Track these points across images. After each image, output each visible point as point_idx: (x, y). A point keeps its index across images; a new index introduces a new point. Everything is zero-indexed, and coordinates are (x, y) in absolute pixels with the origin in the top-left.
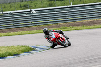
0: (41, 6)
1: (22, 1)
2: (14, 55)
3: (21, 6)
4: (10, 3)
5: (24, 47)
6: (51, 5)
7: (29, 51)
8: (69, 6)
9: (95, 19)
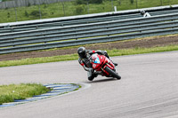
0: (63, 13)
1: (29, 5)
2: (15, 100)
3: (26, 15)
4: (7, 8)
5: (33, 85)
6: (79, 12)
7: (40, 93)
8: (111, 13)
9: (158, 36)
